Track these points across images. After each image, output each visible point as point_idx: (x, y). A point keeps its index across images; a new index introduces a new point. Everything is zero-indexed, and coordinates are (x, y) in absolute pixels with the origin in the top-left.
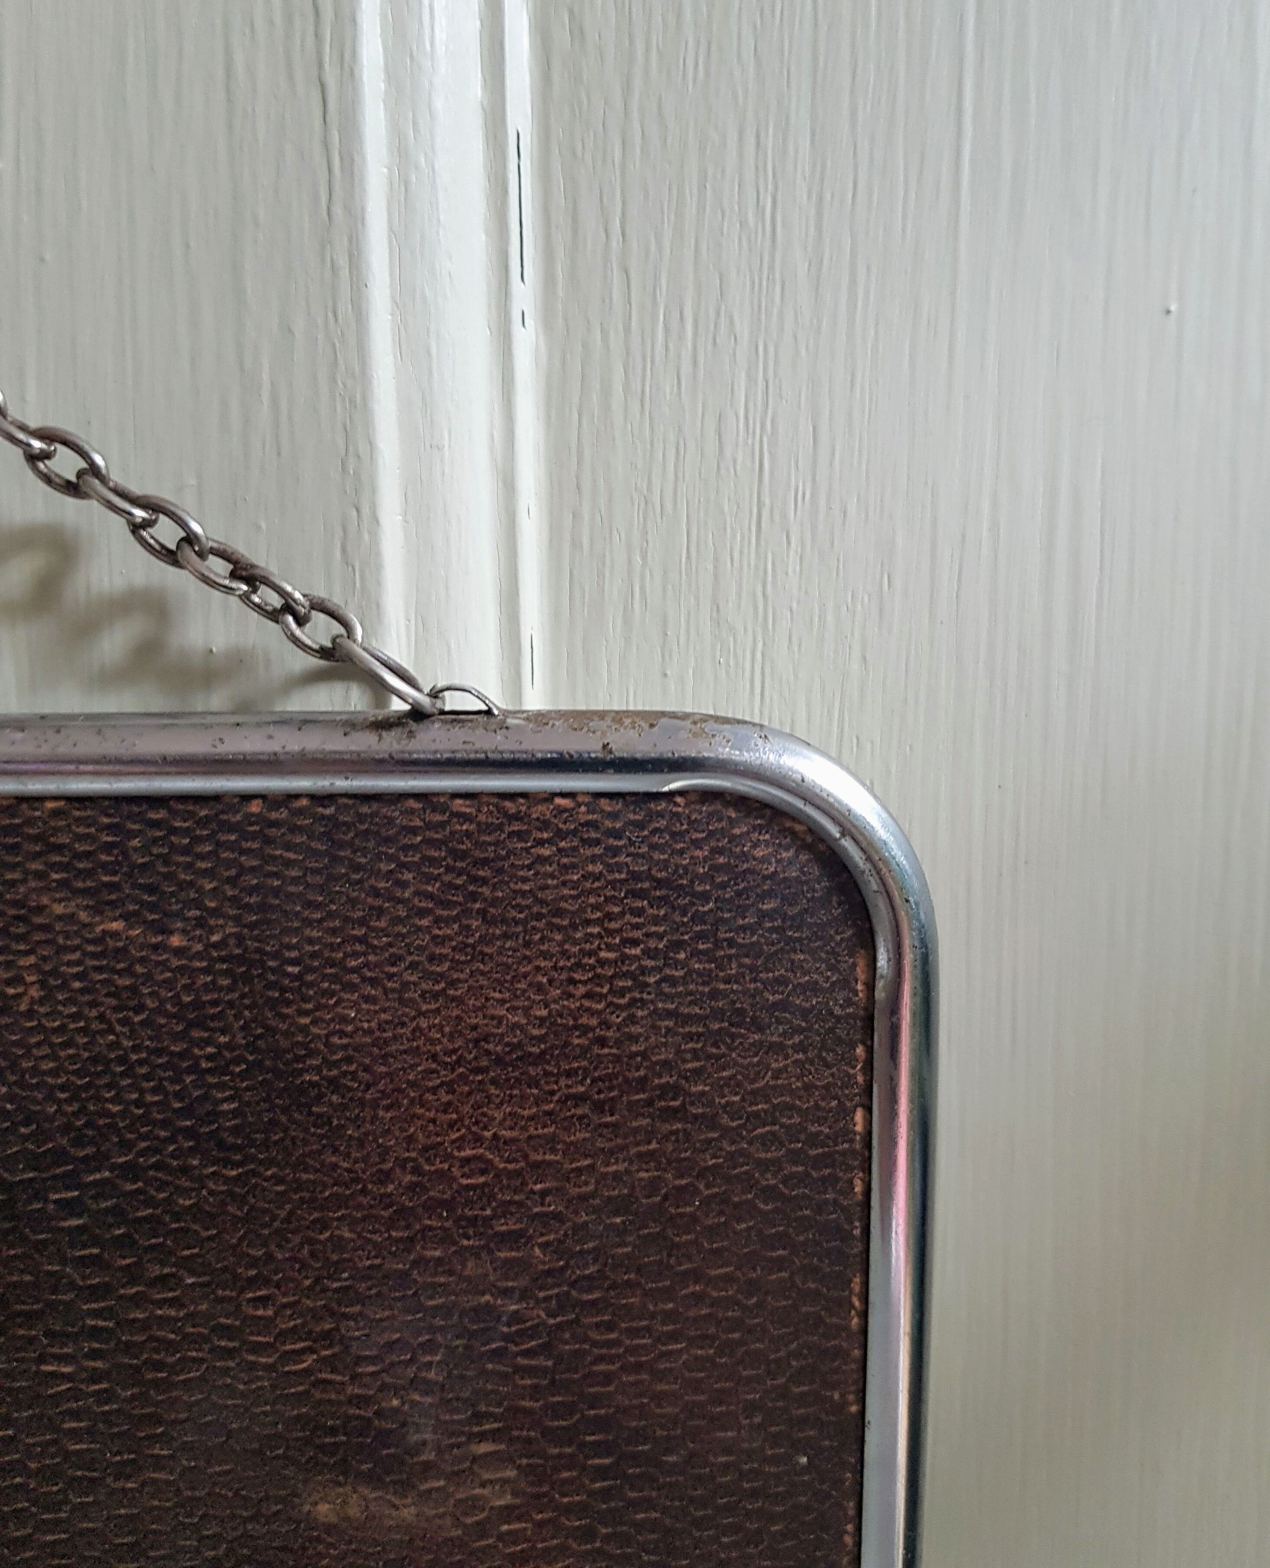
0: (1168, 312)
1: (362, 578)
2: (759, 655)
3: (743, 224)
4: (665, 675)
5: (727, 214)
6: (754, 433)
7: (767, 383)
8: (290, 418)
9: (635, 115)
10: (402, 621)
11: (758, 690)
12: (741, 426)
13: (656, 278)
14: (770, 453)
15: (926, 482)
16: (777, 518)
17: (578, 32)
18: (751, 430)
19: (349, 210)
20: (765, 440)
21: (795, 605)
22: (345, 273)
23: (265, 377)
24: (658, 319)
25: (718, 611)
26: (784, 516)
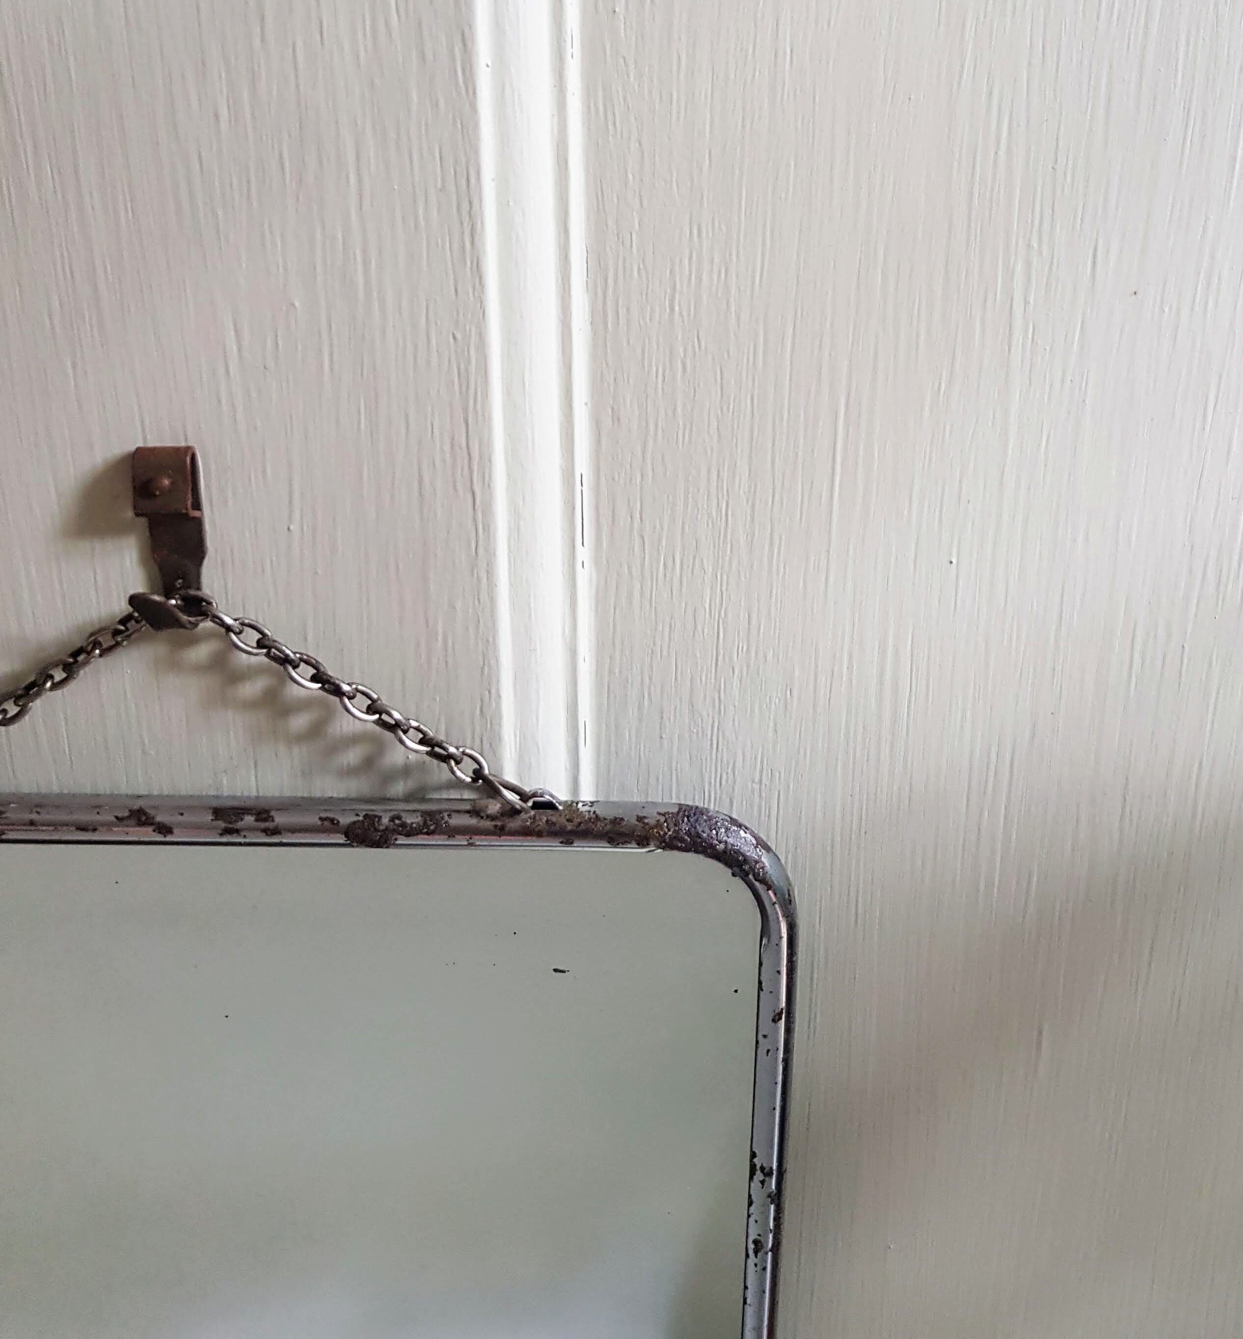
0: (951, 562)
1: (491, 724)
2: (716, 728)
3: (709, 515)
4: (661, 738)
5: (700, 510)
6: (714, 619)
7: (722, 593)
8: (453, 649)
9: (649, 461)
10: (512, 737)
11: (715, 746)
12: (707, 615)
13: (660, 540)
14: (724, 628)
15: (812, 644)
16: (727, 659)
17: (616, 419)
18: (713, 616)
19: (486, 550)
20: (721, 620)
21: (736, 704)
22: (484, 580)
23: (440, 631)
24: (660, 562)
25: (693, 706)
26: (731, 659)
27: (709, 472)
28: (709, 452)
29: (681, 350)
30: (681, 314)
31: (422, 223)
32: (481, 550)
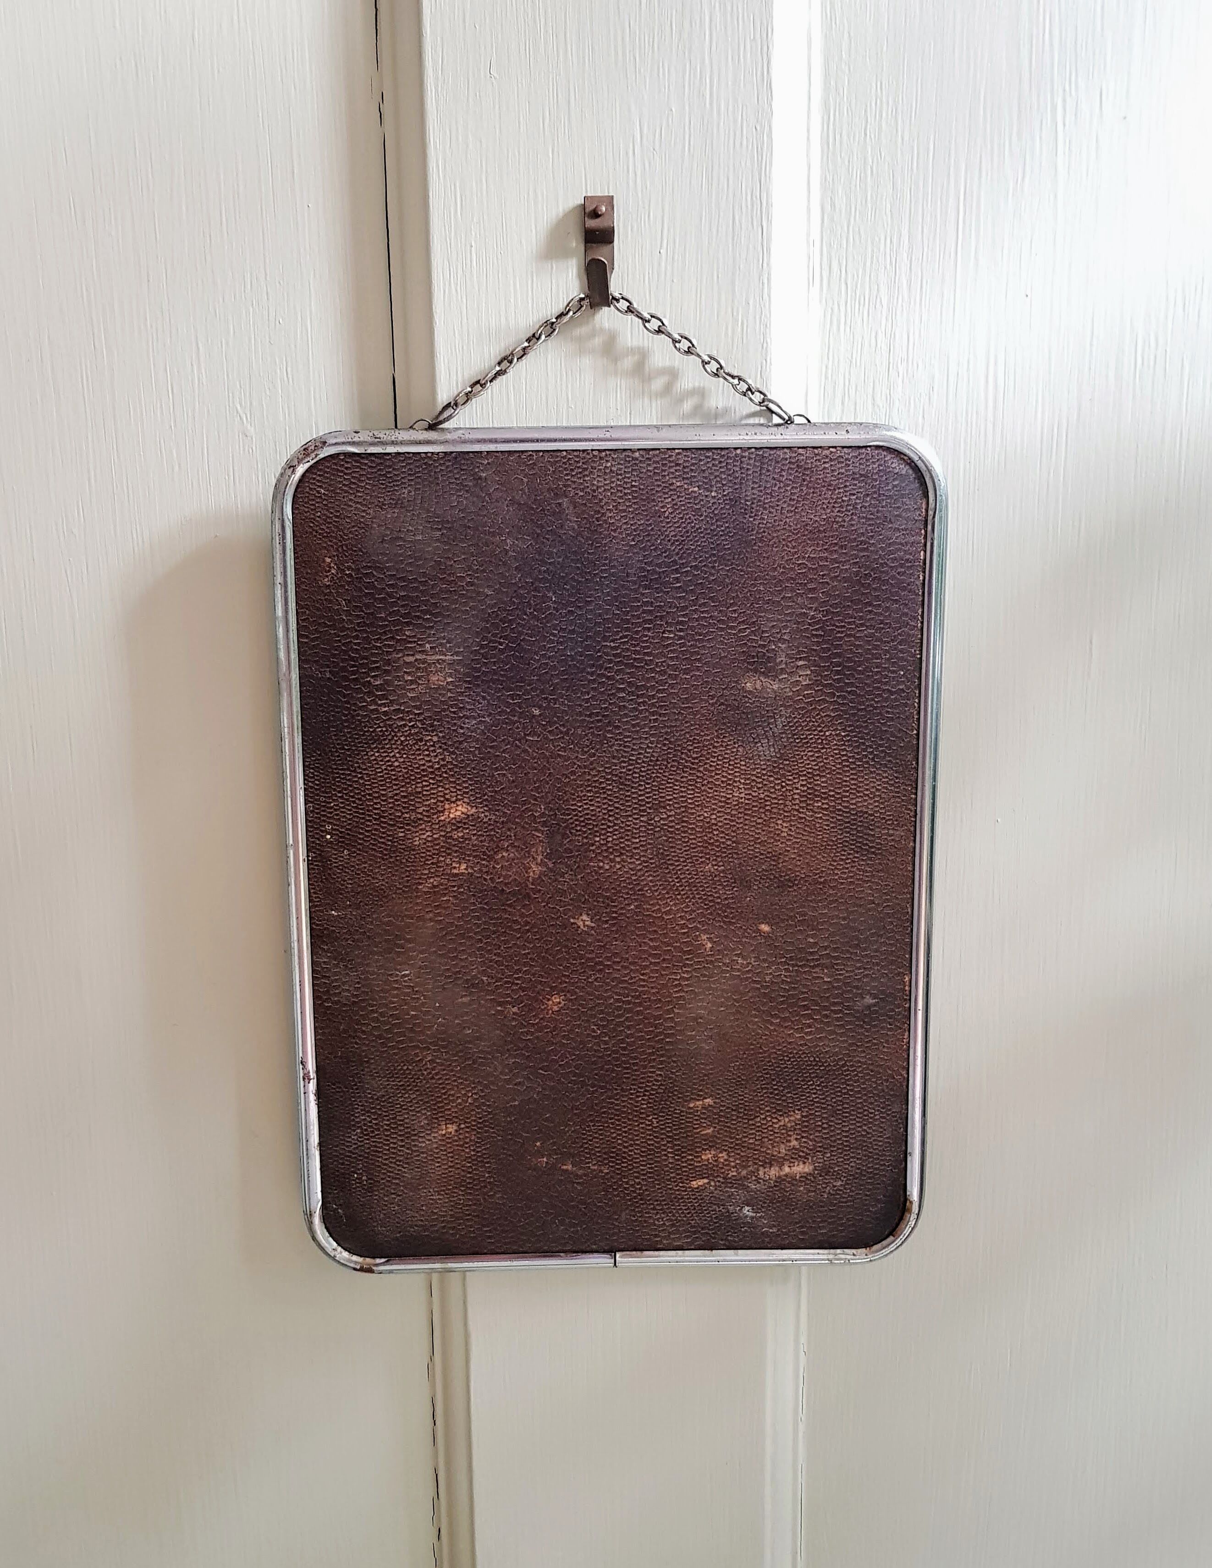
3: (885, 268)
5: (880, 264)
6: (887, 338)
7: (892, 321)
9: (851, 233)
12: (883, 336)
13: (856, 285)
14: (893, 344)
15: (945, 354)
20: (891, 340)
21: (900, 398)
23: (740, 319)
24: (856, 300)
26: (897, 366)
27: (886, 239)
28: (886, 226)
29: (870, 161)
30: (870, 136)
31: (742, 60)
32: (765, 265)
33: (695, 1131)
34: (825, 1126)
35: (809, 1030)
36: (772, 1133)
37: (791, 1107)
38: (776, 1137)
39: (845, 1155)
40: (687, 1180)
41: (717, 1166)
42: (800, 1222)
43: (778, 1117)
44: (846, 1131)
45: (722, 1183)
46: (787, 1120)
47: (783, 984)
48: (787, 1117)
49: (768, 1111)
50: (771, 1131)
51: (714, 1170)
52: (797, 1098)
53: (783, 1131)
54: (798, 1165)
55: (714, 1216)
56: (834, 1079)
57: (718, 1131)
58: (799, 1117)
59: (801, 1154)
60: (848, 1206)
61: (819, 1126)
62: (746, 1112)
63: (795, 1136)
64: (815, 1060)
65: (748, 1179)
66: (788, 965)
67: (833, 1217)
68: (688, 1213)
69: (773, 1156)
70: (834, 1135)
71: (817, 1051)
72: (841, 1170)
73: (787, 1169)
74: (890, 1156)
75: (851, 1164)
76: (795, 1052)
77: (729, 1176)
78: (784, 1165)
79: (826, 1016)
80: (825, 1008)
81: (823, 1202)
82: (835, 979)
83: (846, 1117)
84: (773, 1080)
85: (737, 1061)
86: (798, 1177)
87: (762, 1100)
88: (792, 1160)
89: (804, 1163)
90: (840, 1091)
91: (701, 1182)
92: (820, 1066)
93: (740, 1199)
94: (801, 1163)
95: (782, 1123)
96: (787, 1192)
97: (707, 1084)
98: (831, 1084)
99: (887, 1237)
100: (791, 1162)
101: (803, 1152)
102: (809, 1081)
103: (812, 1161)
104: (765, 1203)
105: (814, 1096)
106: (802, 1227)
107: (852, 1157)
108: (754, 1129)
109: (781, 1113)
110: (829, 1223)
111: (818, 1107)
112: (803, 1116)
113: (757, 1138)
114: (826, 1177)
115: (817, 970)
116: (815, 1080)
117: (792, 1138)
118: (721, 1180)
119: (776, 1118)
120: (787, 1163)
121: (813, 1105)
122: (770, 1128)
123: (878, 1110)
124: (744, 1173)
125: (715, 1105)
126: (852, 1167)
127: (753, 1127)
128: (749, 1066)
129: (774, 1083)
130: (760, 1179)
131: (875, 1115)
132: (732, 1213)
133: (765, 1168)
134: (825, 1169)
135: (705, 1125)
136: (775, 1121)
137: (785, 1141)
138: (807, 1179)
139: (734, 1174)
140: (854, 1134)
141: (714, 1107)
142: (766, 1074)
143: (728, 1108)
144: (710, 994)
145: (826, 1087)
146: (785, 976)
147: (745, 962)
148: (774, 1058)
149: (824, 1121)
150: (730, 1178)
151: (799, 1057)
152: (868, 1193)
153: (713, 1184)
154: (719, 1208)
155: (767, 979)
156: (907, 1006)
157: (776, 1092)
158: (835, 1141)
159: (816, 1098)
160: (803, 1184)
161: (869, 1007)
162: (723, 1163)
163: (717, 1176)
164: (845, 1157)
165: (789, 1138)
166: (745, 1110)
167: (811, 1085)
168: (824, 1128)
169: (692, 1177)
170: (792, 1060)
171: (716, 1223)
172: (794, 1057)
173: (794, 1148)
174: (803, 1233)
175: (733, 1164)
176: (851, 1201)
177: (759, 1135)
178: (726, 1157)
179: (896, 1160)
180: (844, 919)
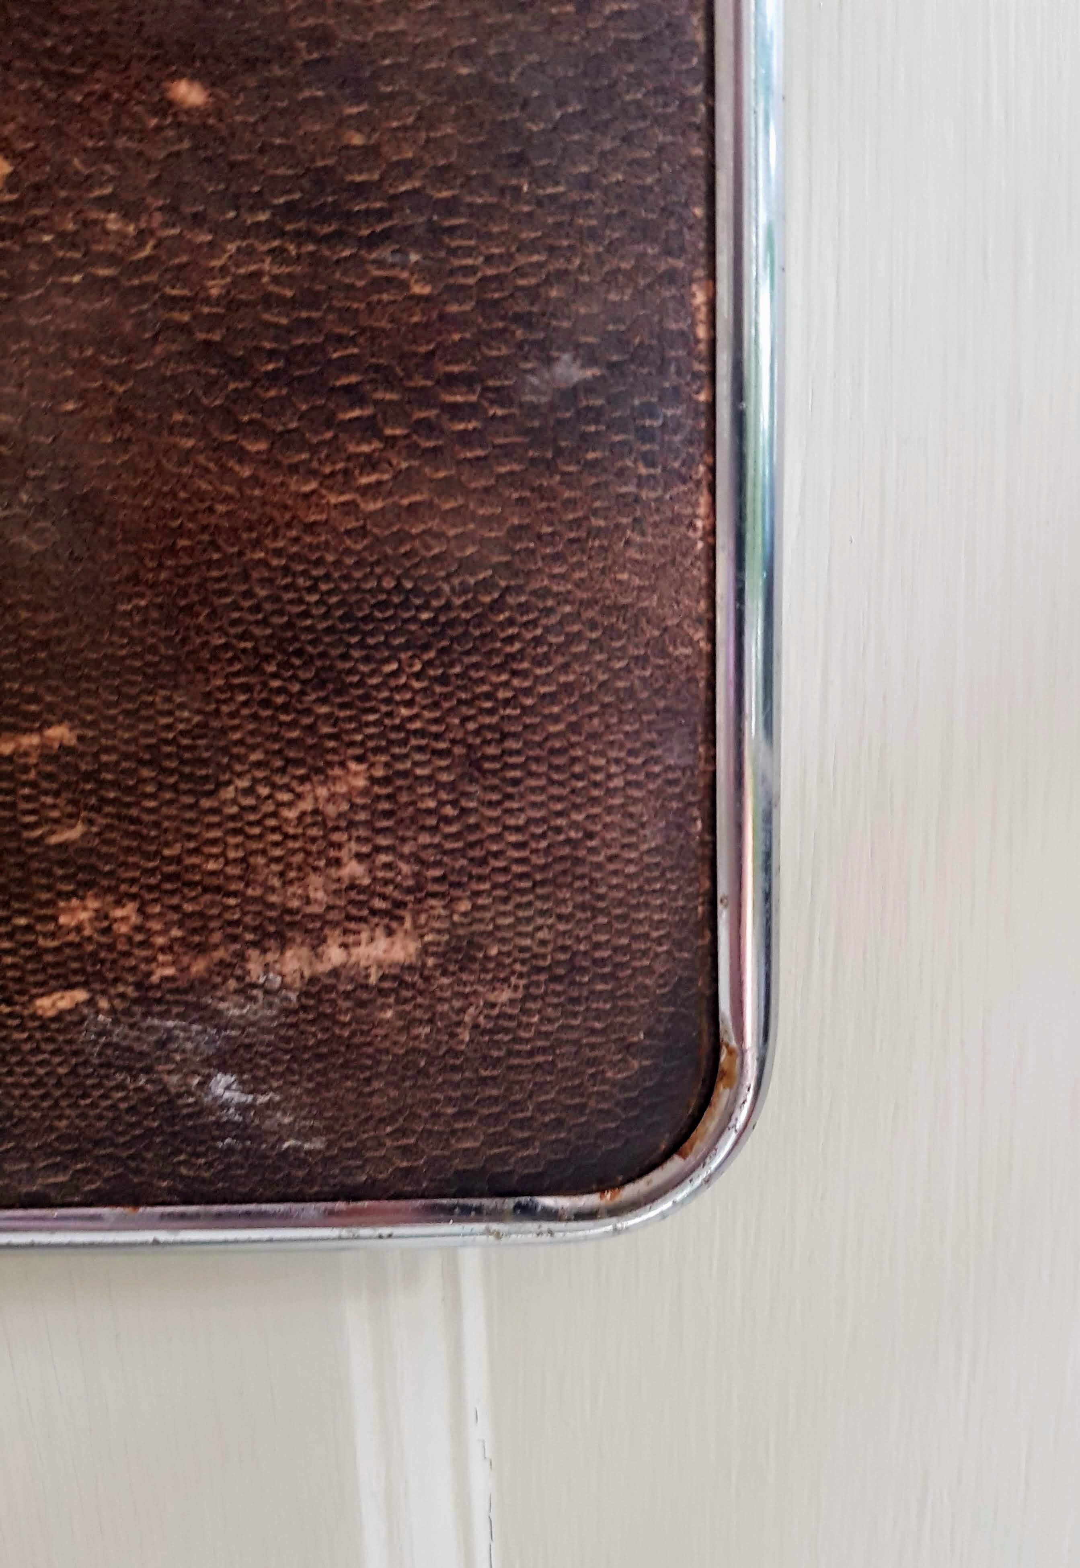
33: (26, 834)
34: (449, 811)
35: (373, 478)
36: (277, 837)
37: (334, 751)
38: (294, 852)
39: (519, 906)
40: (21, 993)
41: (111, 948)
42: (392, 1118)
43: (294, 784)
44: (518, 829)
45: (136, 1001)
46: (322, 792)
47: (268, 307)
48: (324, 783)
49: (258, 765)
50: (274, 830)
51: (103, 962)
52: (350, 719)
53: (314, 832)
54: (372, 939)
55: (123, 1106)
56: (468, 653)
57: (99, 834)
58: (361, 783)
59: (378, 904)
60: (539, 1065)
61: (429, 812)
62: (187, 770)
63: (354, 846)
64: (398, 586)
65: (215, 987)
66: (282, 234)
67: (495, 1100)
68: (44, 1097)
69: (290, 912)
70: (480, 842)
71: (406, 555)
72: (509, 954)
73: (335, 955)
74: (662, 907)
75: (540, 935)
76: (330, 558)
77: (155, 979)
78: (324, 940)
79: (428, 427)
80: (424, 398)
81: (457, 1054)
82: (449, 288)
83: (515, 782)
84: (268, 658)
85: (141, 596)
86: (373, 980)
87: (235, 728)
88: (352, 926)
89: (390, 933)
90: (488, 696)
91: (65, 1000)
92: (419, 609)
93: (195, 1051)
94: (379, 932)
95: (307, 805)
96: (344, 1025)
97: (46, 675)
98: (457, 669)
99: (666, 1156)
100: (346, 932)
101: (384, 897)
102: (387, 661)
103: (416, 926)
104: (275, 1062)
105: (404, 712)
106: (402, 1132)
107: (543, 913)
108: (219, 825)
109: (301, 771)
110: (485, 1120)
111: (420, 749)
112: (373, 780)
113: (232, 854)
114: (465, 977)
115: (385, 253)
116: (403, 656)
117: (344, 854)
118: (131, 991)
119: (288, 788)
120: (334, 937)
121: (404, 742)
122: (272, 822)
123: (617, 761)
124: (199, 967)
125: (81, 748)
126: (543, 943)
127: (215, 819)
128: (182, 609)
129: (271, 668)
130: (254, 986)
131: (610, 777)
132: (180, 1096)
133: (264, 951)
134: (457, 950)
135: (55, 814)
136: (285, 797)
137: (322, 863)
138: (403, 983)
139: (170, 971)
140: (543, 836)
141: (82, 755)
142: (242, 637)
143: (126, 756)
144: (24, 352)
145: (443, 680)
146: (275, 279)
147: (131, 229)
148: (262, 581)
149: (444, 796)
150: (158, 986)
151: (346, 578)
152: (598, 1025)
153: (104, 1004)
154: (135, 1078)
155: (215, 292)
156: (702, 397)
157: (280, 700)
158: (483, 862)
159: (411, 719)
160: (391, 1000)
161: (573, 393)
162: (129, 939)
163: (116, 980)
164: (521, 914)
165: (332, 853)
166: (183, 762)
167: (394, 674)
168: (448, 820)
169: (37, 984)
170: (324, 587)
171: (133, 1125)
172: (327, 577)
173: (352, 886)
174: (405, 1151)
175: (160, 941)
176: (544, 1050)
177: (237, 846)
178: (135, 919)
179: (684, 923)
180: (467, 54)
